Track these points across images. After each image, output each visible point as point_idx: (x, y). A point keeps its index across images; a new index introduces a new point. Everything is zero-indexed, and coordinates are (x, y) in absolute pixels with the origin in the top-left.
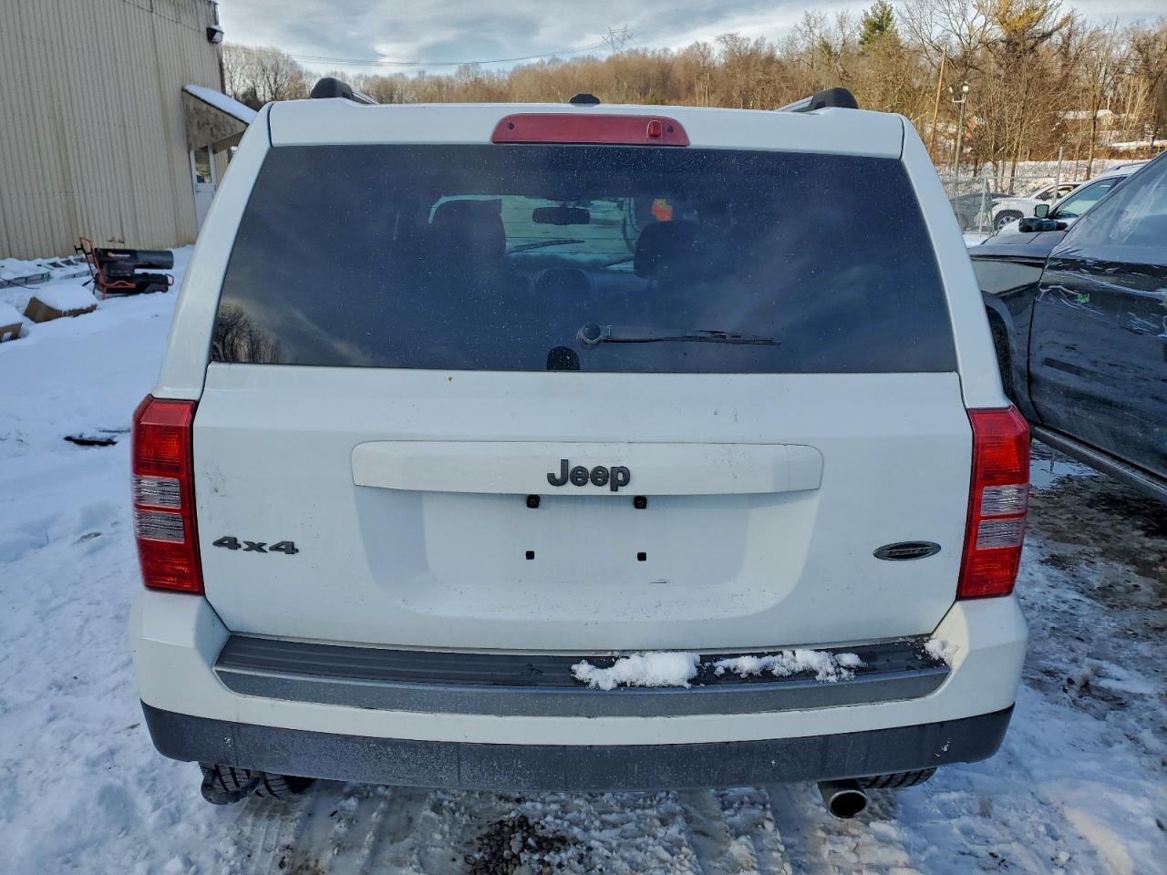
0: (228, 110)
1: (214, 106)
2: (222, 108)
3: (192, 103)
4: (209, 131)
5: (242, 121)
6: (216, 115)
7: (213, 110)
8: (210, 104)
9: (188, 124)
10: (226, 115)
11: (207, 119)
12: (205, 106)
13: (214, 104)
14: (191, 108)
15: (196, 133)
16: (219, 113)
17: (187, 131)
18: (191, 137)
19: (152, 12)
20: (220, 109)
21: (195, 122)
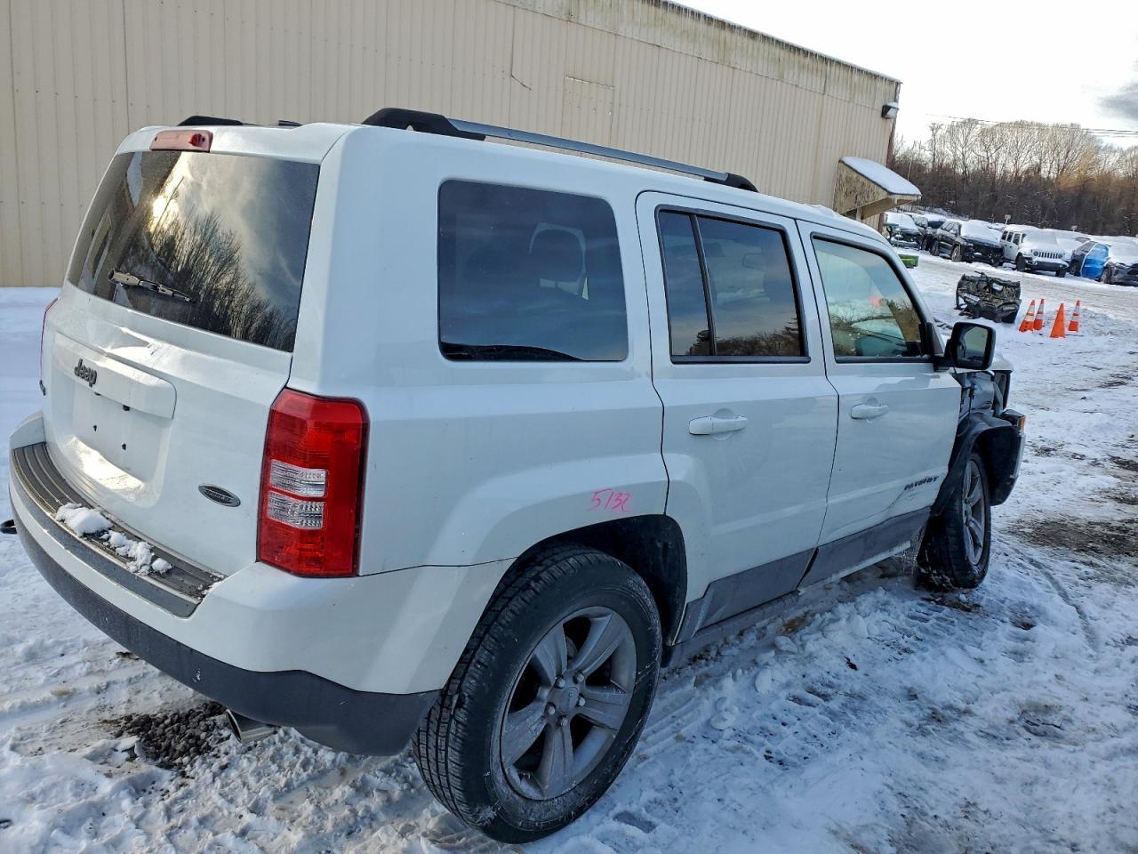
0: (874, 180)
1: (863, 175)
2: (871, 177)
3: (845, 173)
4: (854, 198)
5: (885, 189)
6: (863, 184)
7: (862, 179)
8: (860, 174)
9: (839, 190)
10: (872, 185)
11: (855, 188)
12: (855, 175)
13: (863, 173)
14: (844, 177)
15: (843, 199)
16: (866, 182)
17: (836, 196)
18: (838, 203)
19: (823, 94)
20: (866, 178)
21: (844, 190)
